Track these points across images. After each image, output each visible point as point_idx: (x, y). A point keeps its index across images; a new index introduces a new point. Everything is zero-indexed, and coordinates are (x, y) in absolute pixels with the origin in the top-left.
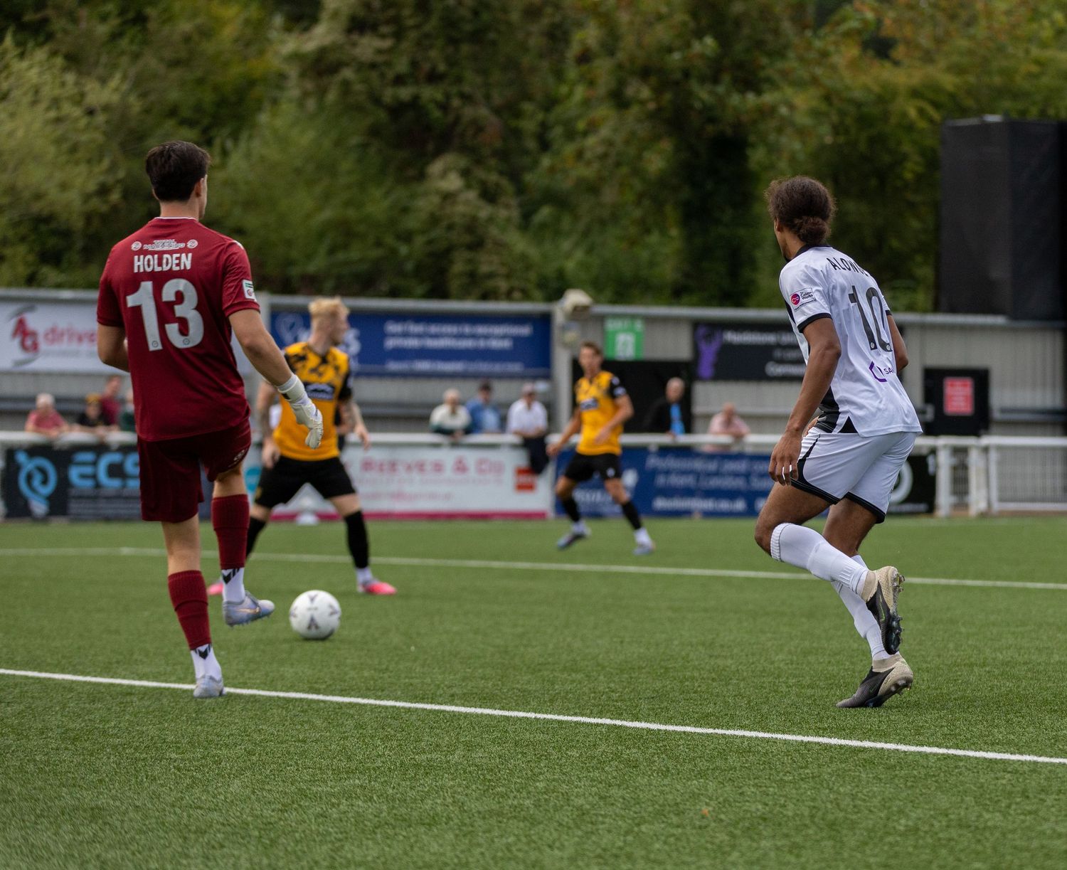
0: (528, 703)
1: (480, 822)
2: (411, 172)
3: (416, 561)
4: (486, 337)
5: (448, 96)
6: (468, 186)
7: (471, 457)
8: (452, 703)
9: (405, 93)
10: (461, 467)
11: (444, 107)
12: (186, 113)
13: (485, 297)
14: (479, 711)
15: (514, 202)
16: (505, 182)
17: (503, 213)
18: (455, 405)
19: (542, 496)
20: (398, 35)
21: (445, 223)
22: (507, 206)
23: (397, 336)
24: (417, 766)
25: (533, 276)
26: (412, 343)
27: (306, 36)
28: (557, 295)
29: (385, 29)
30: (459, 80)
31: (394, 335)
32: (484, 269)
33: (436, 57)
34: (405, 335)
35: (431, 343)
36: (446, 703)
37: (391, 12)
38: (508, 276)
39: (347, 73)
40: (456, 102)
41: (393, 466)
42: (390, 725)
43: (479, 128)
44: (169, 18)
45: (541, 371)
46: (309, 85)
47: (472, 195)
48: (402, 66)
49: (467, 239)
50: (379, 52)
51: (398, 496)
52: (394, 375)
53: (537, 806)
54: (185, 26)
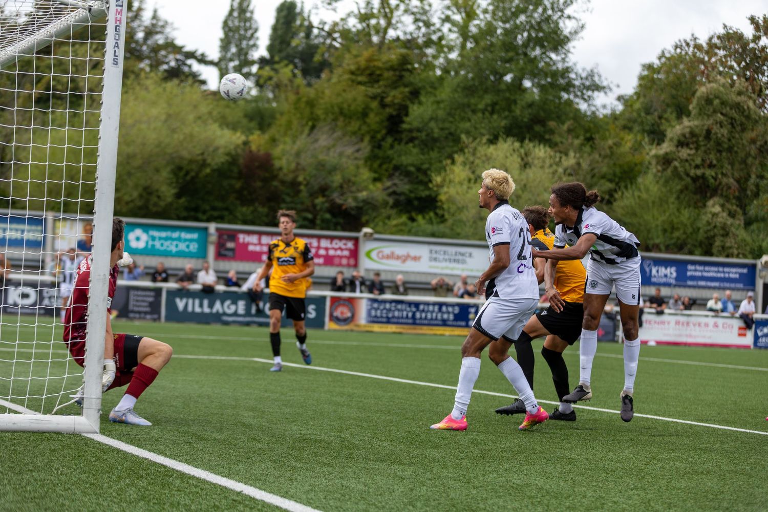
0: (746, 426)
1: (727, 475)
2: (700, 204)
3: (697, 363)
4: (729, 273)
5: (716, 174)
6: (723, 211)
7: (720, 321)
8: (714, 424)
9: (699, 172)
10: (716, 325)
11: (715, 179)
12: (610, 177)
13: (728, 256)
14: (726, 428)
15: (742, 218)
16: (738, 209)
17: (738, 222)
18: (717, 300)
19: (748, 339)
20: (697, 149)
21: (713, 225)
22: (739, 219)
23: (692, 271)
24: (701, 449)
25: (748, 248)
26: (698, 274)
27: (658, 147)
28: (759, 256)
29: (691, 146)
30: (722, 167)
31: (691, 270)
32: (728, 244)
33: (713, 157)
34: (696, 270)
35: (705, 274)
36: (712, 424)
37: (694, 139)
38: (737, 249)
39: (676, 163)
40: (720, 176)
41: (688, 324)
42: (689, 431)
43: (729, 188)
44: (604, 138)
45: (751, 287)
46: (659, 168)
47: (725, 214)
48: (698, 161)
49: (722, 232)
50: (689, 155)
51: (690, 336)
52: (690, 287)
53: (751, 469)
54: (610, 142)
